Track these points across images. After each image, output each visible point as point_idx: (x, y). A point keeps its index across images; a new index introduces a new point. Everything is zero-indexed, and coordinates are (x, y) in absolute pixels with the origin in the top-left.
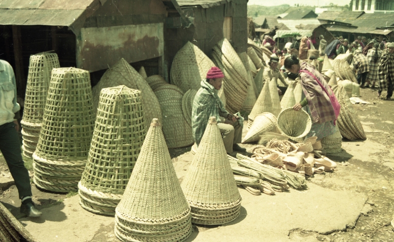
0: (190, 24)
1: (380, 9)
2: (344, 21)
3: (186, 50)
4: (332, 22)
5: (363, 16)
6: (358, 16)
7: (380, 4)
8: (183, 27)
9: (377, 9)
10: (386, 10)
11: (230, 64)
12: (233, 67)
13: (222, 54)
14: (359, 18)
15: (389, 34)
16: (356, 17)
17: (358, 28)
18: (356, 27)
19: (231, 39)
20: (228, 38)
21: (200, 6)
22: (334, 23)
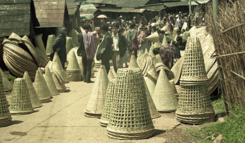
0: (70, 22)
3: (73, 32)
4: (103, 4)
8: (68, 24)
15: (143, 12)
17: (122, 9)
19: (78, 26)
20: (77, 26)
21: (73, 15)
22: (104, 5)
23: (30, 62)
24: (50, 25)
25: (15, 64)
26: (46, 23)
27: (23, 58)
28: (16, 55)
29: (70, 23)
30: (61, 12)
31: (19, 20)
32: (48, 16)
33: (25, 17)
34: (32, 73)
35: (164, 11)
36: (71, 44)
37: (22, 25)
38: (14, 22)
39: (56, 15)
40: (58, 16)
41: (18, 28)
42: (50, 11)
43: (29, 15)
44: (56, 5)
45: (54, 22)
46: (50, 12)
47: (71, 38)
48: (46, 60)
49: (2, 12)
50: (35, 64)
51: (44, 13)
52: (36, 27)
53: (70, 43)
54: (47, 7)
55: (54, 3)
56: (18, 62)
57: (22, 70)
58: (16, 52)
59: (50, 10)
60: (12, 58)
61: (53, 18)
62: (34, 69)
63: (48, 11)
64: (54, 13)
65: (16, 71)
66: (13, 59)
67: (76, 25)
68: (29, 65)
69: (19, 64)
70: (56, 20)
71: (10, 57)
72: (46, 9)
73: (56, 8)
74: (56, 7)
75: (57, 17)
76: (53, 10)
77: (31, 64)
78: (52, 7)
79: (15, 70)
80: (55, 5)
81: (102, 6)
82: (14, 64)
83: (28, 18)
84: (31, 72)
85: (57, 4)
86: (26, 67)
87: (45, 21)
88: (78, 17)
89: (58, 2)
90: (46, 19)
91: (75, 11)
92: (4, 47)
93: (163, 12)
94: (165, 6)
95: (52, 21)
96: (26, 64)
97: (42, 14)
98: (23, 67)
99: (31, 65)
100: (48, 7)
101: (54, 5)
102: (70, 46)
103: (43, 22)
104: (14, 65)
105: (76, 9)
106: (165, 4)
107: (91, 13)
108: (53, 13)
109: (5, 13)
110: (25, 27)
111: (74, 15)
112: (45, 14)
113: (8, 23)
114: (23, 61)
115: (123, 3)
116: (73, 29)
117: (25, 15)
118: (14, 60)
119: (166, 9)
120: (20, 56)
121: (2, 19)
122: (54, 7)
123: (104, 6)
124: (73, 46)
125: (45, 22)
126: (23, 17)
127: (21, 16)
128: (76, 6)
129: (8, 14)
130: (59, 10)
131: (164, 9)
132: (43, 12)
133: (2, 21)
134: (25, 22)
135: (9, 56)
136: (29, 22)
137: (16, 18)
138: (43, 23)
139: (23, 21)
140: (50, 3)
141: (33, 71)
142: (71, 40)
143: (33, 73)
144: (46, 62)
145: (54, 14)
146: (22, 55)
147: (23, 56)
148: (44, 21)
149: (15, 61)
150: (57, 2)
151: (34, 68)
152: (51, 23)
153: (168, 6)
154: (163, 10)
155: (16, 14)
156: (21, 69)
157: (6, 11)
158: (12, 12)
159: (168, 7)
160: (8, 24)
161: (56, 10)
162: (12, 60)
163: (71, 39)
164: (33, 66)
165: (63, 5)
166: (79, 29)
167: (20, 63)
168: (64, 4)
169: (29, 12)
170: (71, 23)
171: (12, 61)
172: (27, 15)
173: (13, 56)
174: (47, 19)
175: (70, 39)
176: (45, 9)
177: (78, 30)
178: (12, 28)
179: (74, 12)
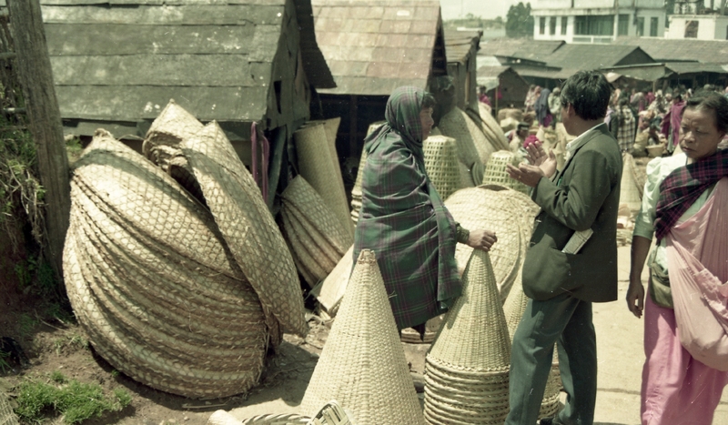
0: (449, 85)
1: (583, 33)
2: (530, 56)
3: (456, 118)
4: (516, 59)
5: (564, 48)
6: (556, 47)
7: (582, 24)
8: (440, 89)
9: (577, 32)
10: (593, 34)
11: (494, 132)
12: (497, 137)
13: (482, 120)
14: (558, 52)
15: (616, 81)
16: (551, 50)
17: (563, 71)
18: (558, 69)
19: (469, 100)
20: (466, 99)
21: (459, 63)
22: (519, 61)
23: (213, 289)
24: (380, 87)
25: (111, 298)
26: (365, 79)
27: (170, 260)
28: (125, 242)
29: (447, 89)
30: (423, 45)
31: (228, 47)
32: (375, 55)
33: (257, 38)
34: (218, 353)
35: (666, 82)
36: (450, 164)
37: (237, 73)
38: (202, 57)
39: (403, 51)
40: (411, 59)
41: (214, 83)
42: (384, 40)
43: (275, 29)
44: (407, 20)
45: (393, 75)
46: (383, 44)
47: (452, 140)
48: (335, 244)
49: (162, 8)
50: (239, 301)
51: (362, 44)
52: (319, 91)
53: (446, 159)
54: (376, 24)
55: (402, 13)
56: (130, 283)
57: (153, 332)
58: (125, 223)
59: (385, 37)
60: (99, 257)
61: (390, 64)
62: (232, 328)
63: (380, 37)
64: (399, 45)
65: (118, 340)
66: (105, 265)
67: (464, 96)
68: (199, 303)
69: (137, 296)
70: (402, 69)
71: (94, 251)
72: (372, 33)
73: (406, 30)
74: (406, 27)
75: (408, 61)
76: (394, 37)
77: (214, 298)
78: (391, 27)
79: (112, 335)
80: (403, 20)
81: (514, 62)
82: (106, 292)
83: (269, 40)
84: (212, 345)
85: (411, 18)
86: (180, 319)
87: (363, 72)
88: (470, 73)
89: (416, 10)
90: (367, 64)
91: (466, 52)
92: (72, 184)
93: (662, 83)
94: (667, 70)
95: (388, 73)
96: (185, 297)
97: (355, 47)
98: (159, 316)
99: (214, 308)
100: (381, 24)
101: (401, 21)
102: (445, 169)
103: (356, 73)
104: (109, 304)
105: (469, 47)
106: (667, 65)
107: (492, 74)
108: (393, 46)
109: (173, 16)
110: (249, 83)
111: (463, 64)
112: (367, 47)
113: (179, 57)
114: (167, 284)
115: (561, 59)
116: (457, 108)
117: (259, 27)
118: (111, 272)
119: (671, 76)
120: (146, 246)
121: (156, 41)
122: (398, 28)
123: (518, 64)
124: (455, 170)
125: (363, 77)
126: (250, 35)
127: (240, 30)
128: (469, 40)
129: (184, 20)
130: (416, 38)
131: (667, 76)
132: (359, 41)
133: (152, 48)
134: (250, 59)
135: (89, 244)
136: (269, 60)
137: (217, 37)
138: (355, 80)
139: (244, 54)
140: (387, 12)
141: (225, 338)
142: (451, 148)
143: (227, 353)
144: (335, 249)
145: (398, 48)
146: (162, 244)
147: (170, 248)
148: (359, 71)
149: (115, 279)
150: (413, 10)
151: (234, 322)
152: (384, 80)
153: (675, 70)
154: (662, 79)
155: (221, 22)
156: (145, 332)
157: (181, 8)
158: (205, 13)
159: (675, 74)
160: (178, 64)
161: (406, 36)
162: (102, 271)
163: (453, 144)
164: (230, 311)
165: (431, 21)
166: (475, 109)
167: (145, 294)
168: (436, 19)
169: (279, 15)
170: (452, 87)
171: (98, 275)
172: (267, 29)
173: (105, 244)
174: (372, 63)
175: (447, 143)
176: (369, 30)
177: (471, 113)
178: (190, 83)
179: (464, 55)
